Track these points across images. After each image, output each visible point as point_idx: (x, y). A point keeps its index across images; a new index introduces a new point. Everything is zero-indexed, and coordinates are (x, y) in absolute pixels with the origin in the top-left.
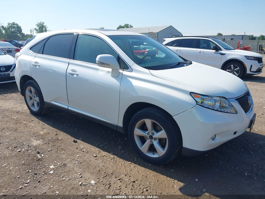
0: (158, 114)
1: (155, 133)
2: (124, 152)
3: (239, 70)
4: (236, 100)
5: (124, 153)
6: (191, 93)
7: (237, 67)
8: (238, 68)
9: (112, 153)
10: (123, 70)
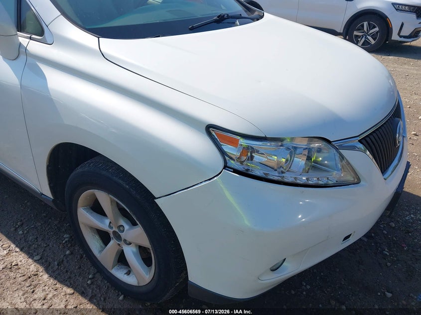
0: (121, 182)
1: (126, 227)
2: (72, 253)
3: (377, 32)
4: (360, 141)
5: (71, 257)
6: (210, 130)
7: (374, 27)
8: (377, 29)
9: (37, 258)
10: (30, 38)
